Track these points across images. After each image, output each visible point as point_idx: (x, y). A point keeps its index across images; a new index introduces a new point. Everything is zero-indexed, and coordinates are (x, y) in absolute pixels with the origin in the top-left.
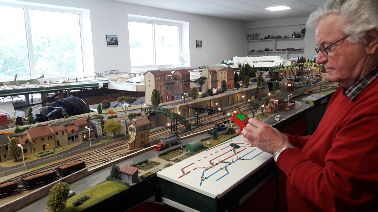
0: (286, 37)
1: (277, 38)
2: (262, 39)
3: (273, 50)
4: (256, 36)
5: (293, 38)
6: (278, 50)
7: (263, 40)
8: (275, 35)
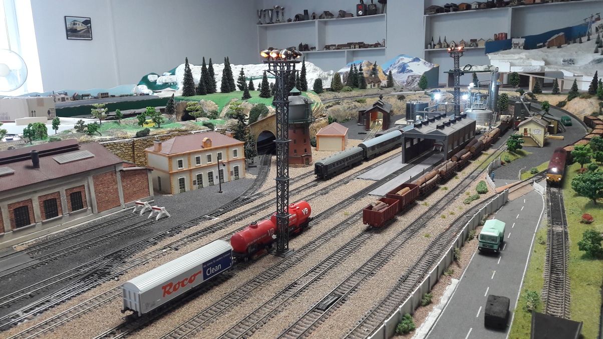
0: (343, 14)
1: (324, 18)
2: (290, 20)
3: (315, 48)
4: (277, 12)
5: (358, 15)
6: (328, 47)
7: (292, 22)
8: (320, 11)
